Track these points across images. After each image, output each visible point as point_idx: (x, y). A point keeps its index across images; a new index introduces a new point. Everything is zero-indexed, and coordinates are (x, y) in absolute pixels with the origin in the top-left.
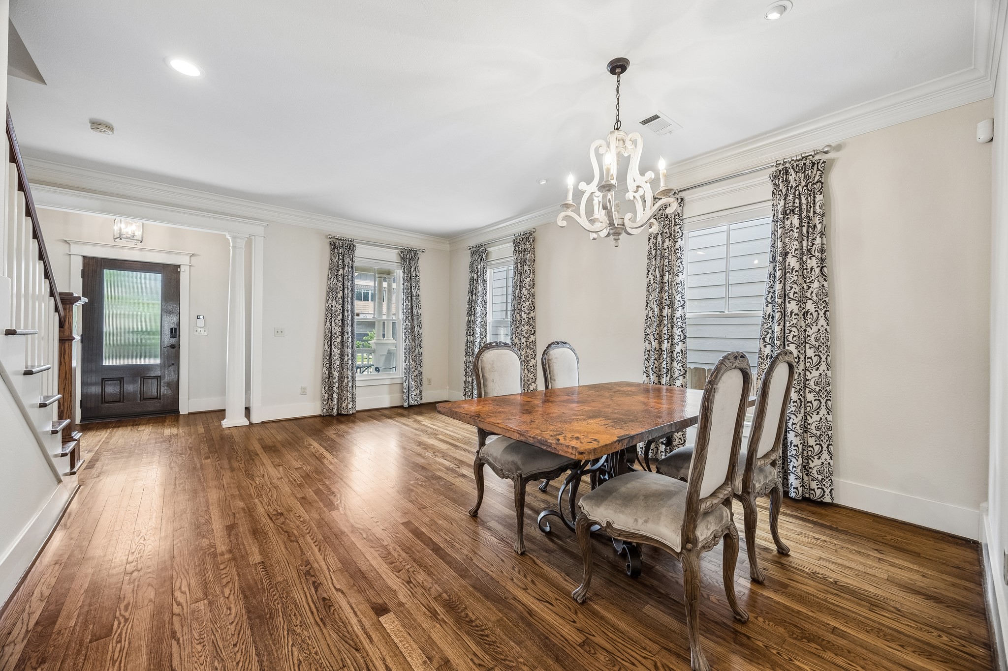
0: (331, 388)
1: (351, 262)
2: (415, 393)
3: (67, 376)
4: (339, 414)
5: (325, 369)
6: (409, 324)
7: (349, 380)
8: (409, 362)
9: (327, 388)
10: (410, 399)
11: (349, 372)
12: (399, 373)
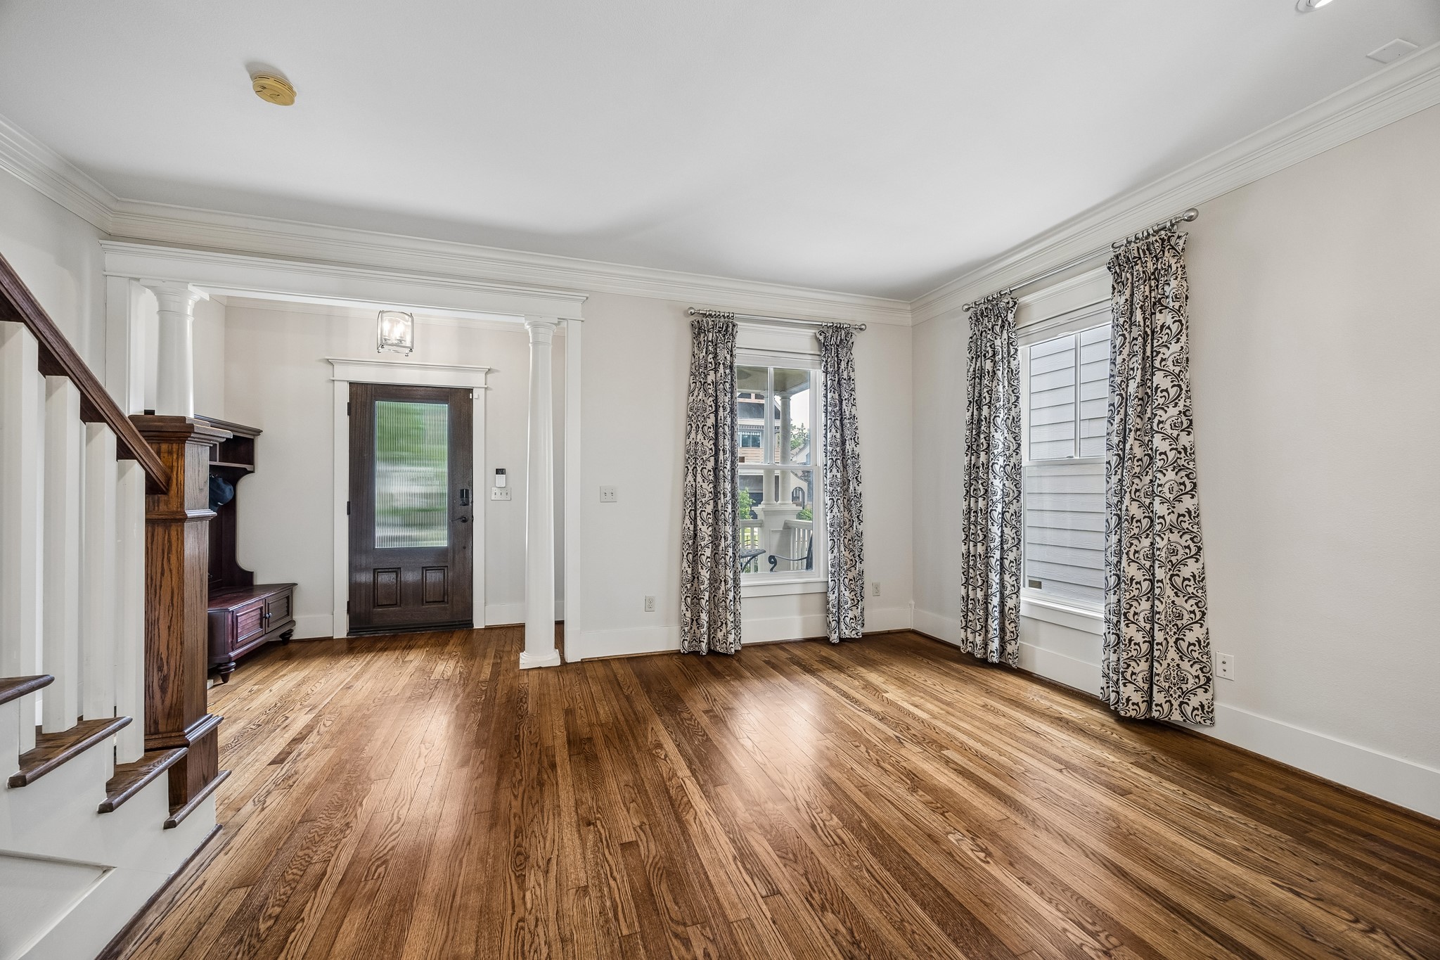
0: (696, 598)
1: (728, 357)
2: (851, 615)
3: (175, 599)
4: (711, 652)
5: (685, 564)
6: (839, 476)
7: (729, 586)
8: (839, 551)
9: (689, 599)
10: (843, 626)
11: (728, 571)
12: (820, 573)
